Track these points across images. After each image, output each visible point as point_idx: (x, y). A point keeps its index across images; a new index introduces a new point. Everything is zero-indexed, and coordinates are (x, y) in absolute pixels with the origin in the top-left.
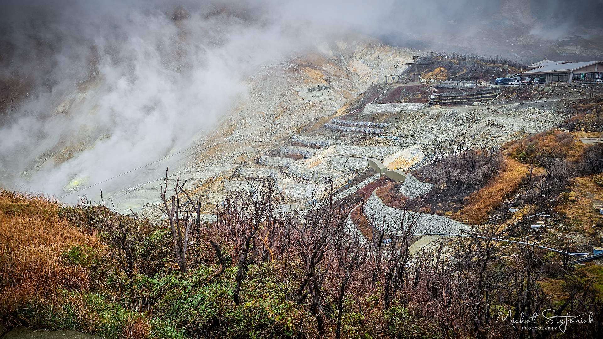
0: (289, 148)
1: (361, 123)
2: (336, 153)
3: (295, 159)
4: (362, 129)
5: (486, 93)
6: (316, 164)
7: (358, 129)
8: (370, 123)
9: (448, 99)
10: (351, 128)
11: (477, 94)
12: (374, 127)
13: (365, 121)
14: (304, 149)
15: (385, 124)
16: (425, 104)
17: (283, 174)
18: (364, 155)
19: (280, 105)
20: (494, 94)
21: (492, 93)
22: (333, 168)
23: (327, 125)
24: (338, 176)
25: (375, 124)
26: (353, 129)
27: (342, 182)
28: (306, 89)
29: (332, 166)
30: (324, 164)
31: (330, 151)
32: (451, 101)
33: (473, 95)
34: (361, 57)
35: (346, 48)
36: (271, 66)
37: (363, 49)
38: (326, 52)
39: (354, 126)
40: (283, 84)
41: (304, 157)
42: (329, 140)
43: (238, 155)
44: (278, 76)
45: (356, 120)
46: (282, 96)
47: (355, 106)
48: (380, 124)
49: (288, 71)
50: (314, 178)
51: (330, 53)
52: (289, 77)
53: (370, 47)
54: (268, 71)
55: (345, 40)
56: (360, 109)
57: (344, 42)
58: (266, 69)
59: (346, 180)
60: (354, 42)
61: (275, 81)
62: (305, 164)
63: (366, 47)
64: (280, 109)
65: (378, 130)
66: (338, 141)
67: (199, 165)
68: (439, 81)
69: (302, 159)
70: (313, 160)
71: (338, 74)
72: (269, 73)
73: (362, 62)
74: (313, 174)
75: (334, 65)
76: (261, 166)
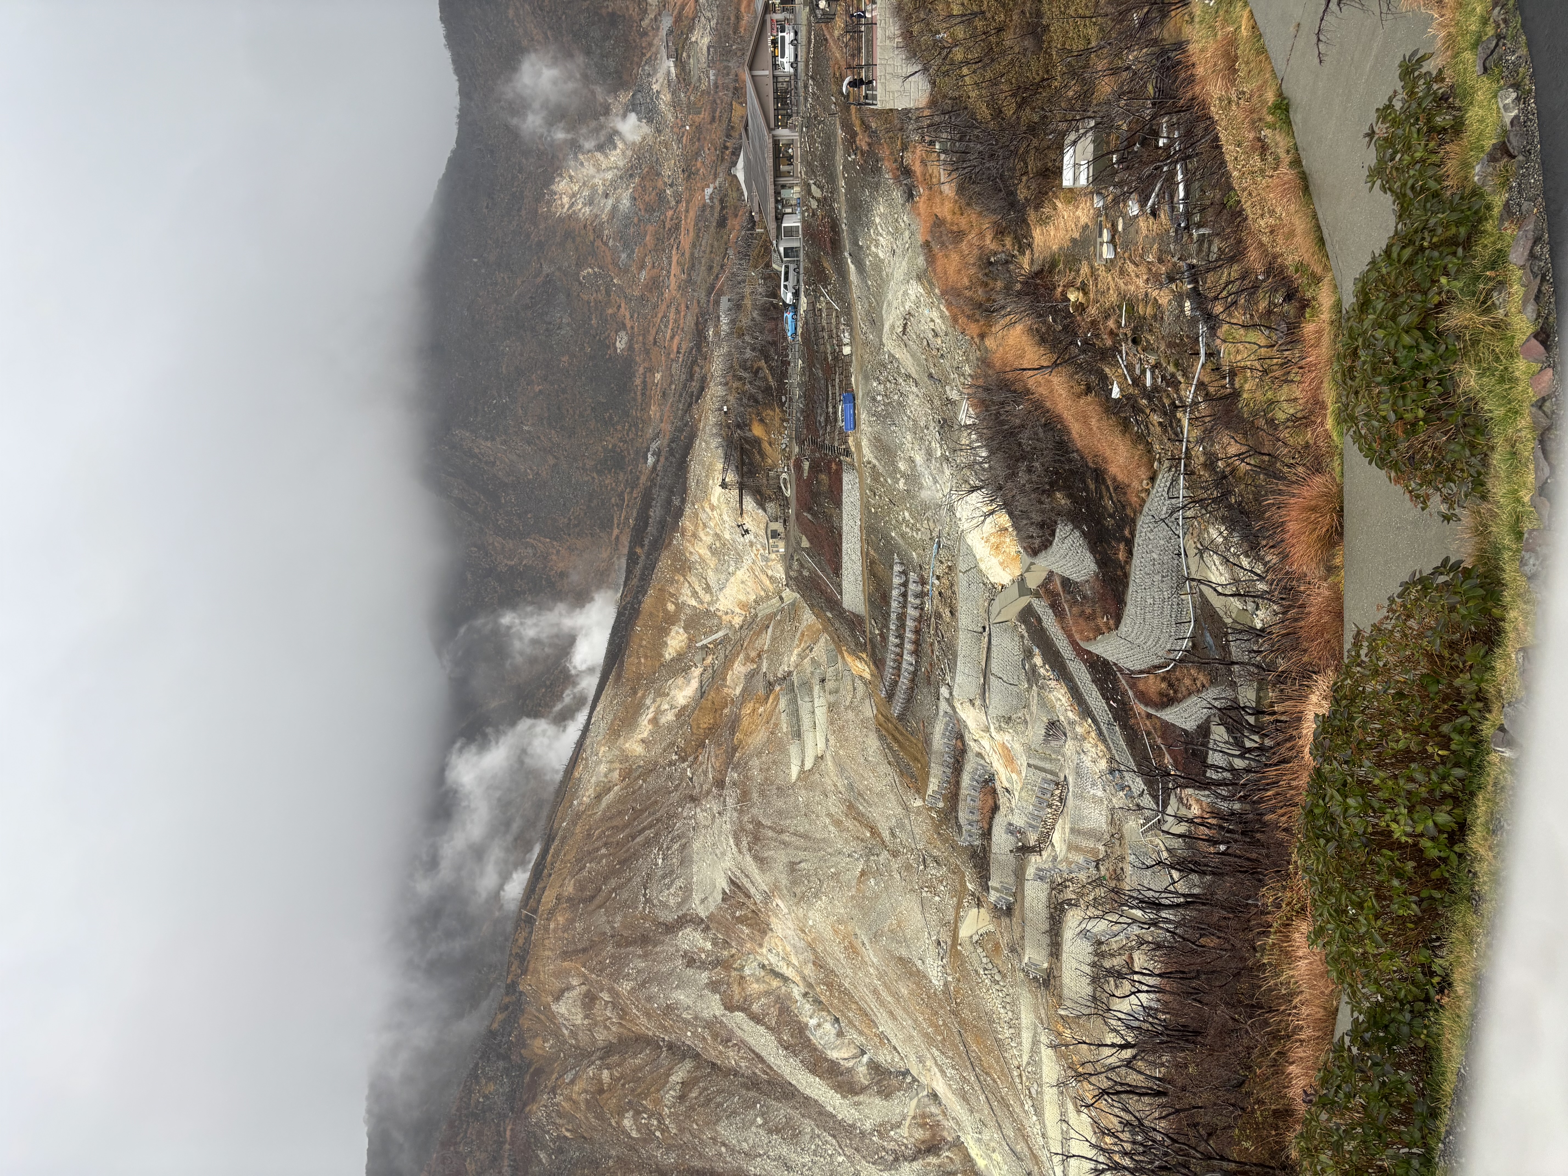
0: (962, 821)
1: (893, 627)
2: (978, 702)
3: (995, 808)
4: (910, 623)
6: (1009, 759)
7: (909, 635)
8: (894, 604)
10: (905, 652)
12: (904, 595)
13: (886, 616)
14: (966, 780)
15: (897, 568)
16: (844, 468)
17: (1037, 849)
18: (981, 630)
19: (838, 823)
22: (1019, 714)
23: (896, 709)
24: (1042, 704)
25: (895, 593)
26: (908, 646)
27: (1059, 696)
28: (794, 750)
29: (1014, 717)
30: (1007, 737)
31: (971, 717)
33: (823, 351)
34: (708, 589)
35: (686, 629)
36: (731, 841)
37: (687, 584)
38: (695, 684)
39: (901, 646)
40: (780, 813)
41: (988, 783)
42: (941, 713)
43: (984, 960)
44: (759, 824)
45: (884, 638)
46: (814, 817)
47: (847, 634)
48: (896, 581)
49: (745, 796)
50: (1048, 766)
51: (696, 672)
52: (762, 793)
53: (683, 566)
54: (745, 850)
55: (663, 632)
56: (854, 622)
57: (667, 634)
58: (740, 858)
59: (1053, 683)
60: (671, 607)
61: (770, 833)
62: (1008, 786)
63: (684, 576)
64: (849, 823)
65: (912, 586)
66: (944, 691)
67: (1017, 1080)
68: (786, 428)
69: (994, 791)
70: (998, 765)
71: (753, 654)
72: (750, 850)
73: (721, 589)
74: (1036, 767)
75: (728, 663)
76: (1017, 907)
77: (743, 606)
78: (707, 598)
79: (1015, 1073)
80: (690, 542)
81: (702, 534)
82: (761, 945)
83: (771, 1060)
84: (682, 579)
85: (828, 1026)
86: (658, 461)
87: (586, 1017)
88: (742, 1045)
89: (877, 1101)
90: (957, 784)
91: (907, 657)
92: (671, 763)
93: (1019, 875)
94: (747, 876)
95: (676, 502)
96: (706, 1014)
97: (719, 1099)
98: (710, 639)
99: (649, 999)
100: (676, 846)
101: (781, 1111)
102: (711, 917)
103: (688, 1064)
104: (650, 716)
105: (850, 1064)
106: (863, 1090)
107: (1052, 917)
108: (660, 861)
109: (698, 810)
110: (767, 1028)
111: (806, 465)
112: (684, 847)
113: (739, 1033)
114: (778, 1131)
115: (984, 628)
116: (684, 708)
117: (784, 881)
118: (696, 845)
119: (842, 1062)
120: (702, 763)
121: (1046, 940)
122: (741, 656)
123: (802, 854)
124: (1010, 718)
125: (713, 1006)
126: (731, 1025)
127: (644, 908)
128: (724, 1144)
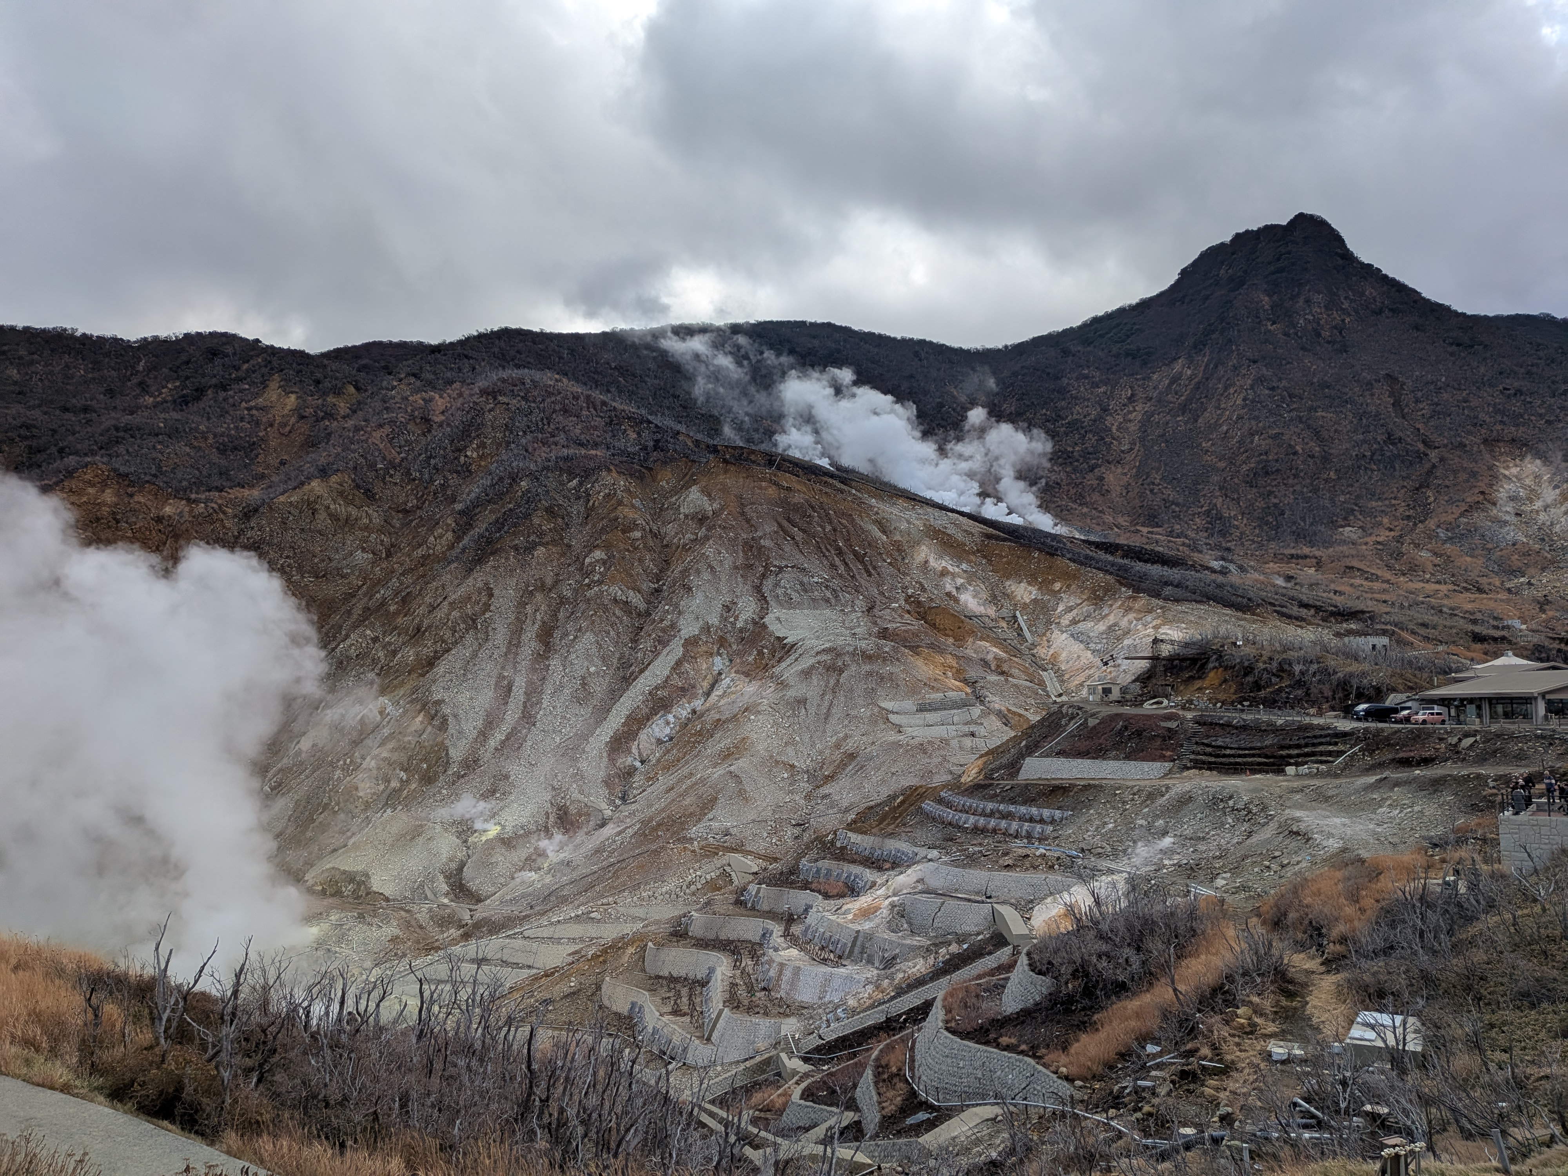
0: (820, 864)
1: (1002, 807)
2: (920, 887)
3: (827, 896)
4: (1003, 824)
5: (1321, 744)
6: (867, 913)
7: (993, 823)
8: (1023, 809)
9: (1224, 756)
10: (977, 818)
11: (1298, 746)
12: (1031, 820)
13: (1013, 801)
14: (856, 869)
15: (1058, 814)
16: (1166, 764)
17: (786, 934)
18: (988, 894)
19: (838, 746)
20: (1341, 747)
21: (1336, 744)
22: (905, 926)
23: (928, 806)
24: (913, 948)
25: (1034, 811)
26: (982, 821)
27: (919, 967)
28: (909, 704)
29: (903, 921)
30: (885, 912)
31: (909, 878)
32: (1232, 760)
33: (1289, 747)
34: (1074, 622)
35: (1035, 601)
36: (827, 645)
37: (1079, 601)
38: (980, 610)
39: (983, 814)
40: (851, 690)
41: (852, 890)
42: (916, 850)
43: (708, 877)
44: (841, 671)
45: (992, 798)
46: (846, 722)
47: (1004, 761)
48: (1046, 813)
49: (868, 657)
50: (857, 950)
51: (991, 611)
52: (870, 674)
53: (1098, 598)
54: (819, 658)
55: (1032, 579)
56: (1014, 767)
57: (1029, 584)
58: (813, 653)
59: (931, 961)
60: (1057, 586)
61: (832, 682)
62: (843, 909)
63: (1088, 599)
64: (837, 756)
65: (1038, 828)
66: (934, 853)
67: (605, 901)
68: (1215, 705)
69: (841, 896)
70: (864, 901)
71: (1005, 668)
72: (819, 663)
73: (1072, 636)
74: (856, 938)
75: (999, 642)
76: (742, 910)
77: (1055, 656)
78: (1065, 621)
79: (611, 899)
80: (1122, 605)
81: (1131, 616)
82: (737, 672)
83: (641, 680)
84: (1085, 597)
85: (667, 731)
86: (1214, 571)
87: (686, 516)
88: (656, 653)
89: (602, 774)
90: (853, 862)
91: (972, 819)
92: (905, 588)
93: (771, 915)
94: (796, 660)
95: (1168, 591)
96: (682, 622)
97: (612, 633)
98: (1023, 624)
99: (698, 572)
100: (828, 594)
101: (599, 687)
102: (764, 626)
103: (642, 606)
104: (950, 568)
105: (634, 750)
106: (612, 760)
107: (730, 942)
108: (816, 579)
109: (859, 614)
110: (668, 677)
111: (1173, 725)
112: (827, 601)
113: (665, 652)
114: (584, 684)
115: (990, 897)
116: (957, 600)
117: (791, 693)
118: (827, 612)
119: (636, 743)
120: (902, 617)
121: (711, 935)
122: (1003, 655)
123: (812, 710)
124: (903, 916)
125: (689, 628)
126: (673, 645)
127: (775, 566)
128: (576, 637)
